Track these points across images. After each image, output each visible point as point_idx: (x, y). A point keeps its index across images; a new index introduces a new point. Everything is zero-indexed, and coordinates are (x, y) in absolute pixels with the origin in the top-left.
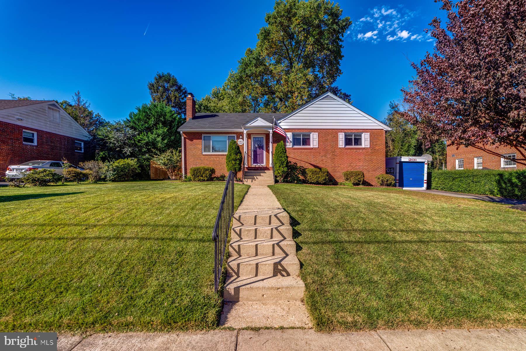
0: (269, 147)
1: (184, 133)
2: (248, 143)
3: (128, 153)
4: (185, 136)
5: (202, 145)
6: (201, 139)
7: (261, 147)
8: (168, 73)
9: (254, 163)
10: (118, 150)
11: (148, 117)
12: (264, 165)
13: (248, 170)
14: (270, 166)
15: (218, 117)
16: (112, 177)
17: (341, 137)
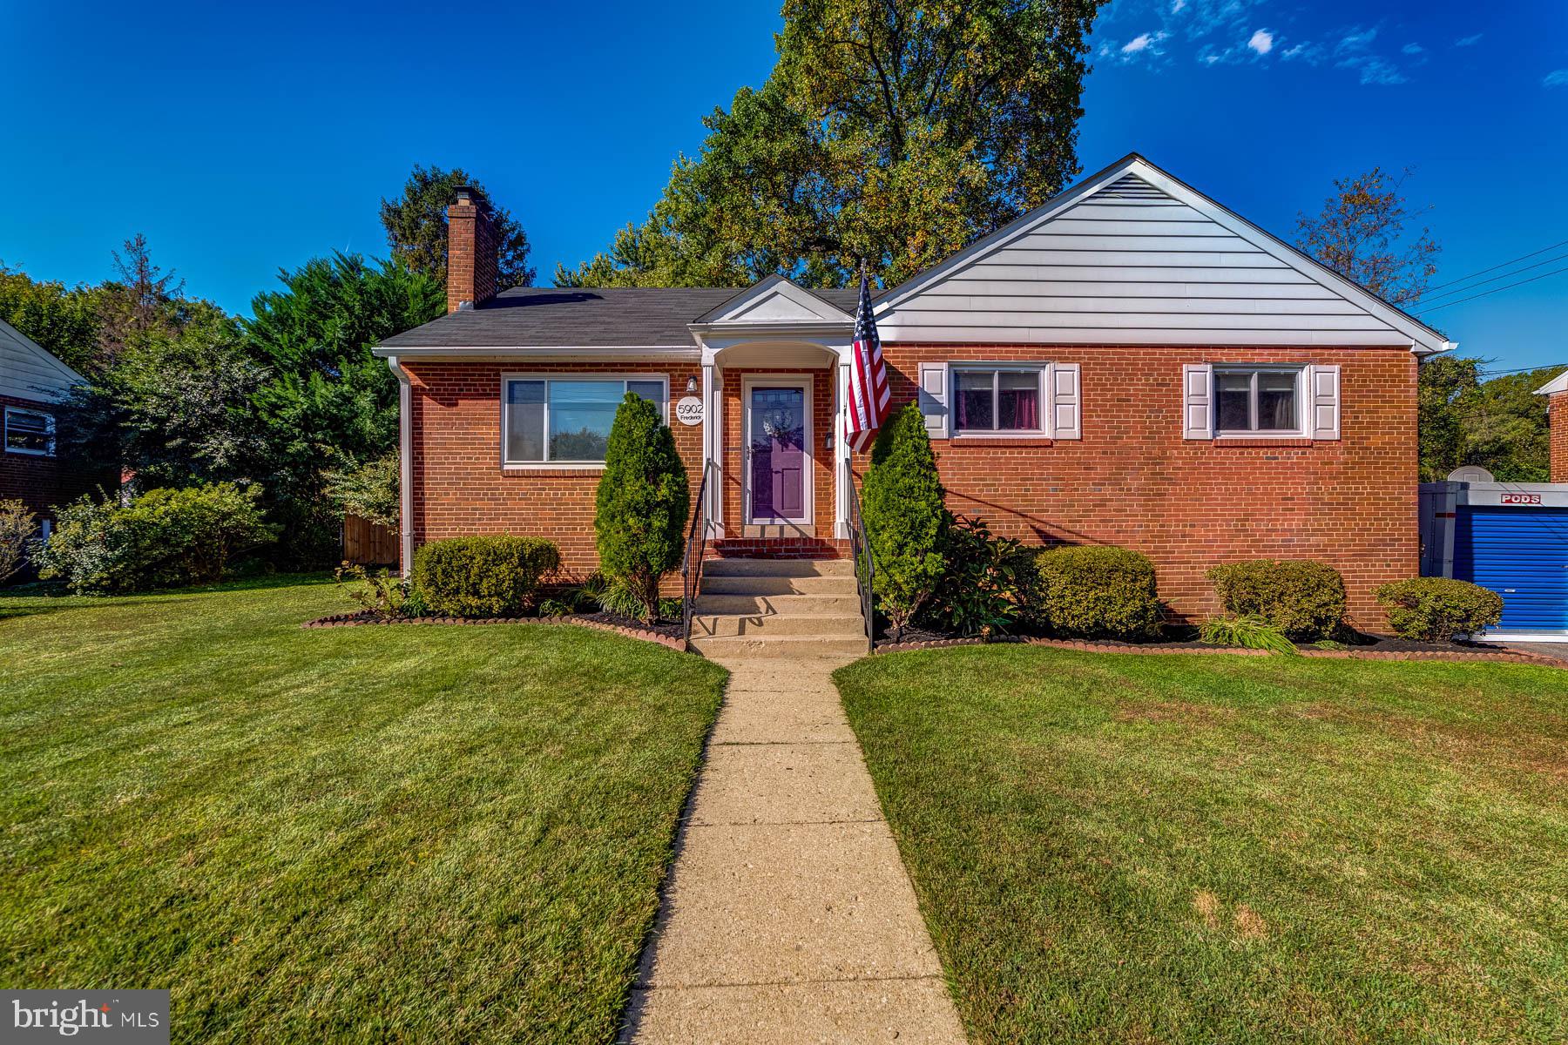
0: (832, 435)
1: (416, 366)
2: (725, 415)
3: (220, 460)
4: (418, 382)
5: (500, 425)
6: (497, 396)
7: (790, 438)
8: (455, 173)
9: (755, 515)
10: (175, 449)
11: (321, 311)
12: (805, 522)
13: (725, 554)
14: (840, 531)
15: (599, 301)
16: (96, 575)
17: (1197, 381)
